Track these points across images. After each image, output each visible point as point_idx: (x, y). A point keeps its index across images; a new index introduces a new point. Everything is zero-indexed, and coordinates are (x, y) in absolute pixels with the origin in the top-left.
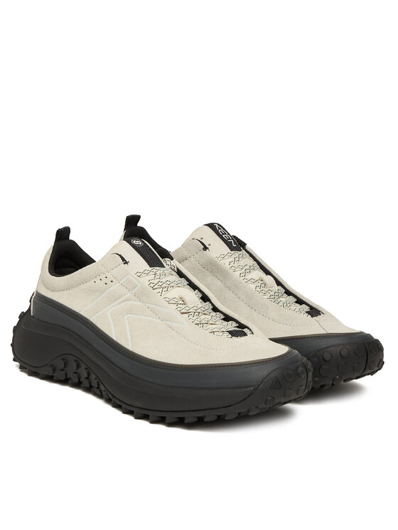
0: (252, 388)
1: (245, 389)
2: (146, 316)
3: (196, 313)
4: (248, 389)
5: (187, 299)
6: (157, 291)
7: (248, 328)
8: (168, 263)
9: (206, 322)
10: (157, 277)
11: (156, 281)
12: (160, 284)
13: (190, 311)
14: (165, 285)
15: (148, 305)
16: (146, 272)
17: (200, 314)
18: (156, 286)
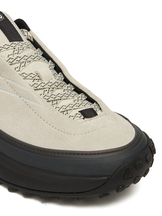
0: (106, 178)
1: (100, 178)
2: (5, 90)
3: (51, 89)
4: (103, 178)
5: (42, 75)
6: (16, 66)
7: (96, 103)
8: (26, 34)
9: (59, 98)
10: (16, 52)
11: (16, 56)
12: (18, 59)
13: (45, 87)
14: (22, 60)
15: (7, 80)
16: (6, 47)
17: (54, 89)
18: (15, 61)
